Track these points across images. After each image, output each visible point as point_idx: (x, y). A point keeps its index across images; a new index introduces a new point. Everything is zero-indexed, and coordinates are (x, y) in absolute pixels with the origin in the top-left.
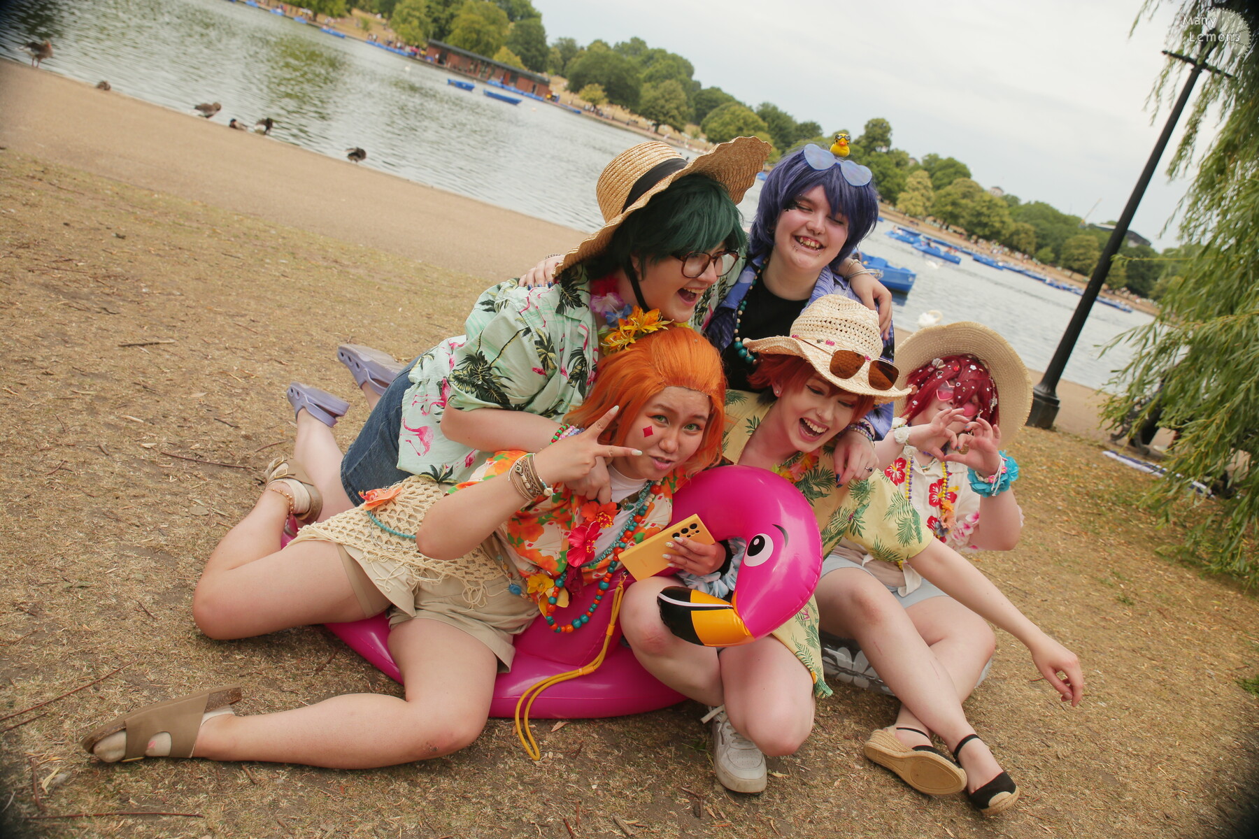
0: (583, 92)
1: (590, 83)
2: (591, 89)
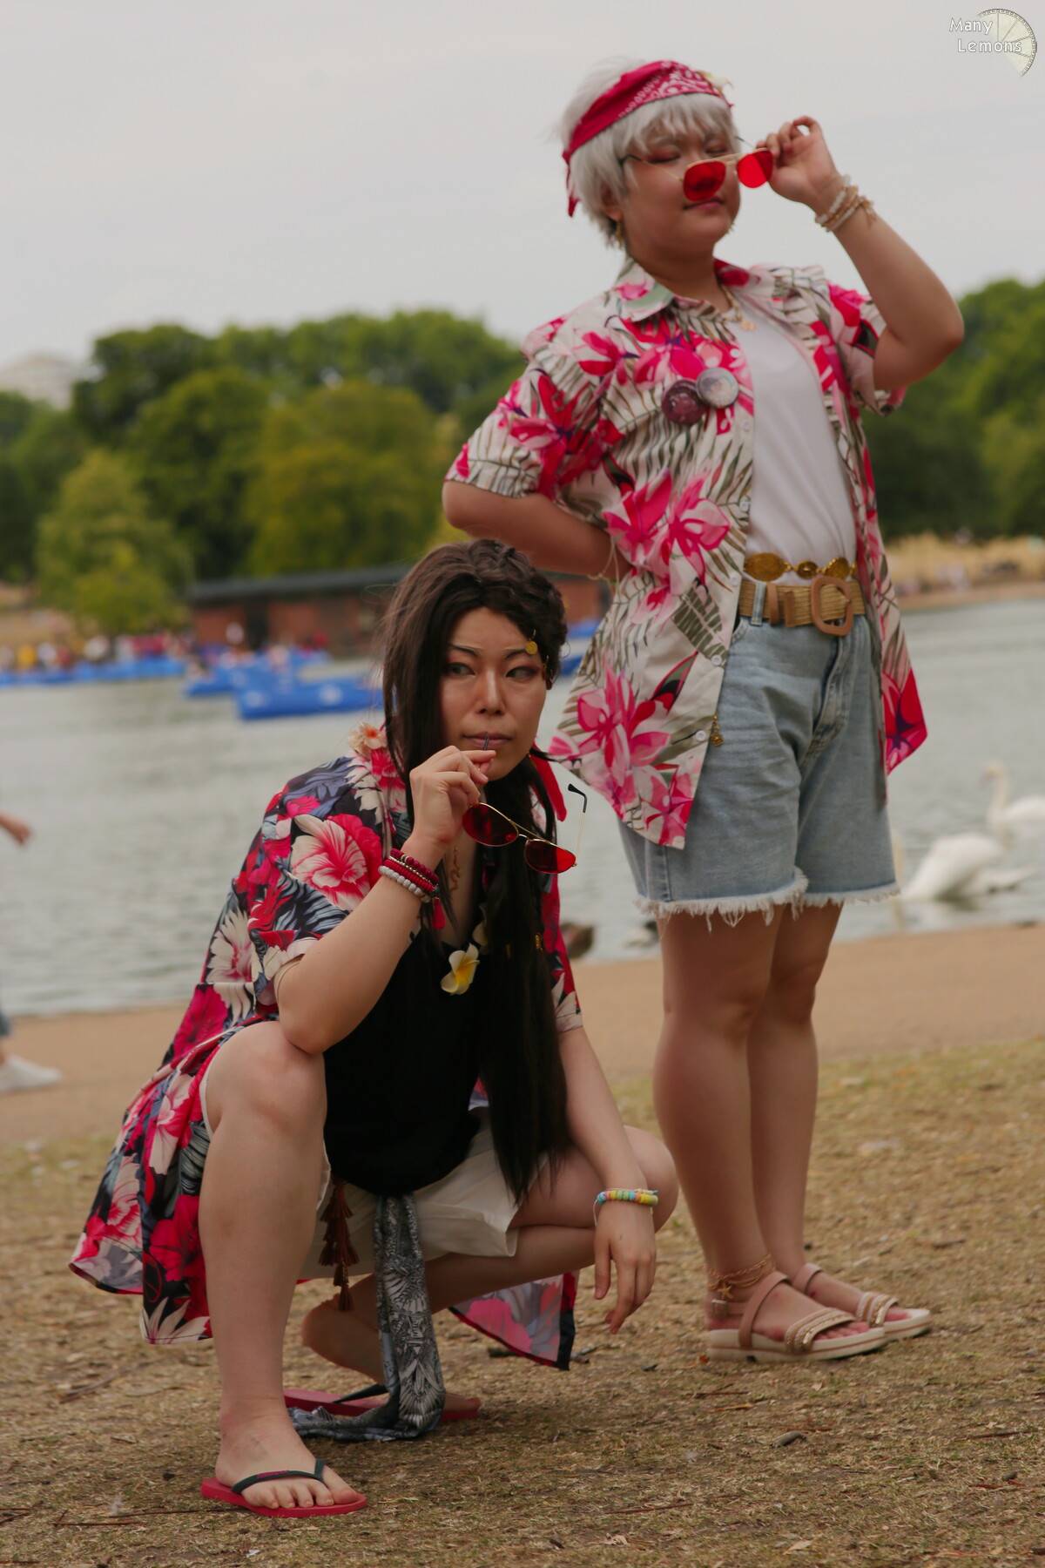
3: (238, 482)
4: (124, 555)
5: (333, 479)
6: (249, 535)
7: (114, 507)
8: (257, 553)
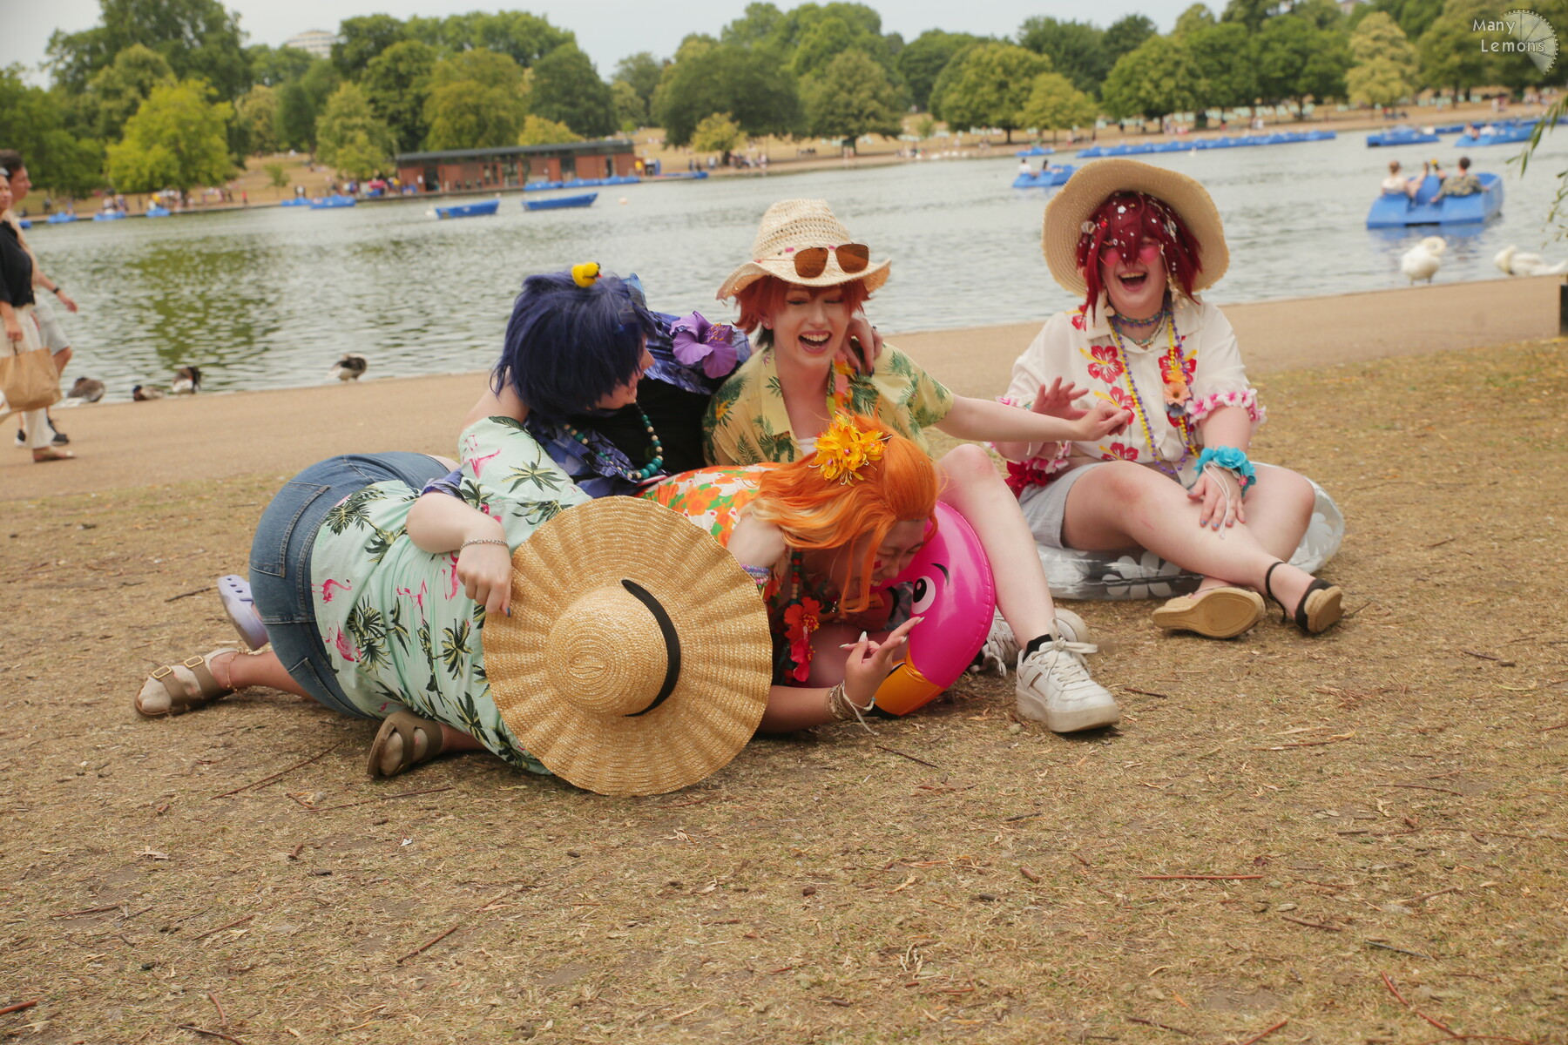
0: (697, 139)
1: (703, 116)
2: (710, 127)
3: (420, 100)
4: (361, 137)
5: (470, 100)
6: (427, 129)
7: (356, 113)
8: (431, 137)
